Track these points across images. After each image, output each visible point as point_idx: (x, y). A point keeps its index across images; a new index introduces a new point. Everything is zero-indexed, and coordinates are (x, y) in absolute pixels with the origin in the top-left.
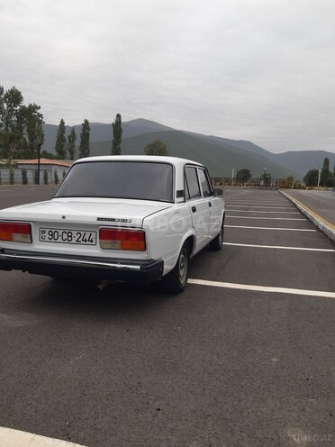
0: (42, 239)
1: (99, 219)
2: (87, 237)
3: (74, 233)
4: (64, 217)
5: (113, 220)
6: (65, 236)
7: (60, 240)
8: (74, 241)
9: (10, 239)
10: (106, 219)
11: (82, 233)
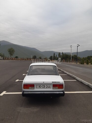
0: (37, 88)
1: (52, 82)
2: (49, 86)
3: (45, 86)
4: (44, 82)
5: (56, 82)
6: (43, 87)
7: (42, 87)
8: (45, 87)
9: (28, 88)
10: (54, 82)
11: (48, 86)
